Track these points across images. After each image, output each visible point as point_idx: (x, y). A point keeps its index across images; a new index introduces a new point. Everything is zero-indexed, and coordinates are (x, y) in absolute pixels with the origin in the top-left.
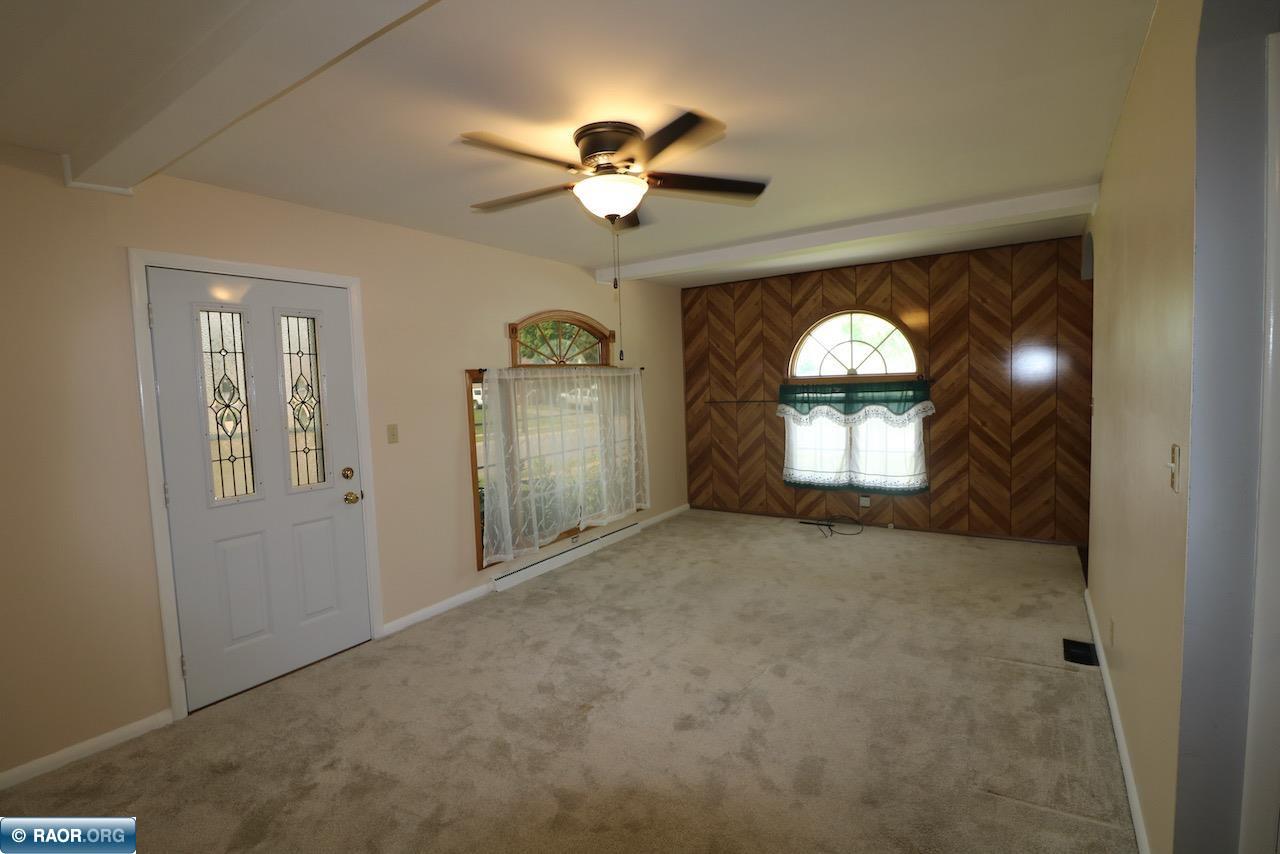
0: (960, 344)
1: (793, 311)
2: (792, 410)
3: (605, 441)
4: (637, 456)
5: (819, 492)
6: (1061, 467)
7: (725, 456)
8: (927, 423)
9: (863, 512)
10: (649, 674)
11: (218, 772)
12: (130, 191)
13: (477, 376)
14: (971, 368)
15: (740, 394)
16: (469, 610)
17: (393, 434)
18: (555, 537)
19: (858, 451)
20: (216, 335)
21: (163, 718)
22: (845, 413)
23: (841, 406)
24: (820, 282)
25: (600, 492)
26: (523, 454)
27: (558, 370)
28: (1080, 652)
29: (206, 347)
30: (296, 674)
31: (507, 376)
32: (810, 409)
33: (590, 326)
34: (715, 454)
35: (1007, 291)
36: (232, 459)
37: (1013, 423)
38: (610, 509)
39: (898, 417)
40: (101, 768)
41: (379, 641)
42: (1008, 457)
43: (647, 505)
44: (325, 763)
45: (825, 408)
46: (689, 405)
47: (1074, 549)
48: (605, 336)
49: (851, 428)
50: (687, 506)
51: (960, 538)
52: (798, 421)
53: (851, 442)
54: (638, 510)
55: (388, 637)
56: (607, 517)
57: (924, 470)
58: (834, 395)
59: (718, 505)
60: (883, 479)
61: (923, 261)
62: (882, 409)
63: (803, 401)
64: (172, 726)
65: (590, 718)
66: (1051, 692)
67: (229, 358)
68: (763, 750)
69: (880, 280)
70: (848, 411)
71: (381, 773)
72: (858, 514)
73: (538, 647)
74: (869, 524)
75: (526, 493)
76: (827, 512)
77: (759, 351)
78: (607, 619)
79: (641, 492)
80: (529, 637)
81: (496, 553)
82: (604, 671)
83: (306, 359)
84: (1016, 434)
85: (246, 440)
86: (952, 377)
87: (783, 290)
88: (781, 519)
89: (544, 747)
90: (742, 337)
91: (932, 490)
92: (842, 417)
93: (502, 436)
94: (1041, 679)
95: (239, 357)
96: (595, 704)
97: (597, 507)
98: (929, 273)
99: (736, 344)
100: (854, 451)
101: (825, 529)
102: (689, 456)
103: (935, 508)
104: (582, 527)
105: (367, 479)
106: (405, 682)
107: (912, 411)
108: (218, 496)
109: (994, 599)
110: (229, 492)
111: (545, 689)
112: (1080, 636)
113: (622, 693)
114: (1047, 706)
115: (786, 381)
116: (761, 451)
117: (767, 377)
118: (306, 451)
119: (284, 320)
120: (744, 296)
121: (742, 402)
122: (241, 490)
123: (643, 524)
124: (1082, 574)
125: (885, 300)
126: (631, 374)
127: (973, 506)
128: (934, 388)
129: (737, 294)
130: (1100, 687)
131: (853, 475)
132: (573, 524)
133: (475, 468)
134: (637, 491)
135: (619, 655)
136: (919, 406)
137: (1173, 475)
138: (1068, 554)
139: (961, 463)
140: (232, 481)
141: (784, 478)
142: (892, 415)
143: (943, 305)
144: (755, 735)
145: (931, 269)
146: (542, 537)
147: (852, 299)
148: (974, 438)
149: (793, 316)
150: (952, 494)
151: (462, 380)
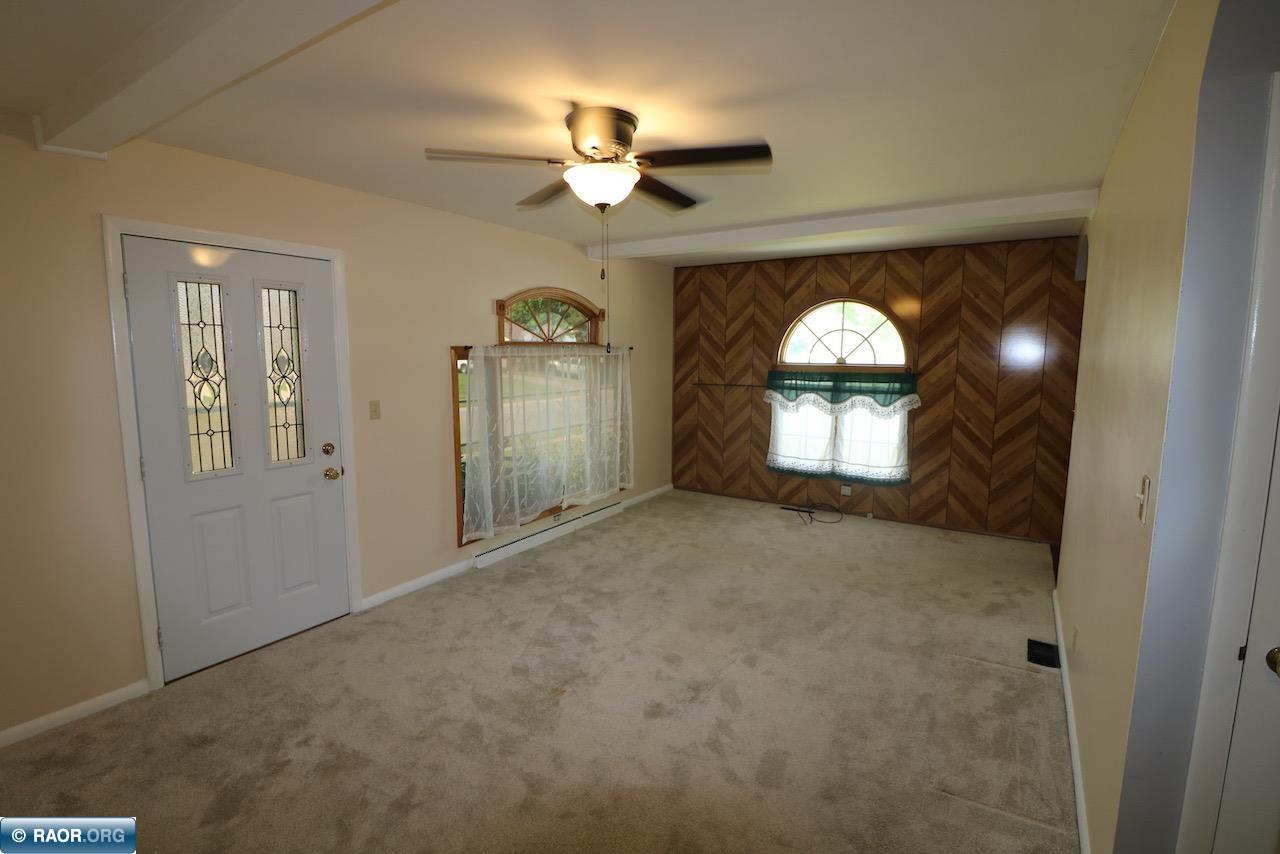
0: (950, 339)
1: (786, 296)
2: (780, 396)
3: (591, 421)
4: (622, 436)
5: (801, 479)
6: (1040, 466)
7: (711, 439)
8: (912, 416)
9: (843, 501)
10: (622, 659)
11: (193, 745)
12: (105, 155)
13: (463, 352)
14: (959, 363)
15: (728, 376)
16: (449, 586)
17: (375, 411)
18: (538, 514)
19: (842, 440)
20: (194, 307)
21: (139, 688)
22: (832, 402)
23: (828, 395)
24: (815, 268)
25: (584, 471)
26: (507, 433)
27: (545, 349)
28: (1043, 654)
29: (184, 319)
30: (273, 646)
31: (493, 354)
32: (797, 396)
33: (581, 304)
34: (700, 435)
35: (1001, 288)
36: (211, 433)
37: (997, 420)
38: (592, 488)
39: (885, 408)
40: (77, 737)
41: (357, 615)
42: (990, 454)
43: (630, 485)
44: (299, 739)
45: (812, 396)
46: (676, 386)
47: (1047, 547)
48: (594, 314)
49: (836, 418)
50: (671, 486)
51: (937, 530)
52: (785, 408)
53: (836, 430)
54: (621, 490)
55: (366, 612)
56: (591, 496)
57: (906, 462)
58: (822, 383)
59: (702, 487)
60: (866, 469)
61: (919, 253)
62: (868, 399)
63: (791, 388)
64: (149, 696)
65: (562, 703)
66: (1011, 693)
67: (208, 330)
68: (729, 740)
69: (876, 269)
70: (835, 400)
71: (354, 751)
72: (838, 501)
73: (514, 627)
74: (850, 512)
75: (509, 471)
76: (809, 500)
77: (749, 336)
78: (585, 601)
79: (625, 472)
80: (506, 616)
81: (476, 531)
82: (579, 655)
83: (287, 332)
84: (999, 432)
85: (225, 413)
86: (940, 371)
87: (777, 275)
88: (761, 504)
89: (516, 730)
90: (734, 318)
91: (913, 481)
92: (829, 405)
93: (487, 413)
94: (1003, 679)
95: (218, 330)
96: (569, 689)
97: (580, 486)
98: (923, 265)
99: (727, 327)
100: (838, 441)
101: (805, 515)
102: (675, 437)
103: (915, 500)
104: (564, 506)
105: (348, 456)
106: (381, 659)
107: (898, 404)
108: (196, 469)
109: (965, 596)
110: (207, 466)
111: (520, 671)
112: (1044, 636)
113: (595, 678)
114: (1005, 707)
115: (775, 366)
116: (746, 436)
117: (756, 362)
118: (286, 426)
119: (265, 292)
120: (737, 278)
121: (730, 385)
122: (219, 464)
123: (626, 503)
124: (1052, 572)
125: (878, 291)
126: (620, 353)
127: (952, 500)
128: (921, 381)
129: (730, 276)
130: (1059, 690)
131: (836, 464)
132: (555, 502)
133: (458, 447)
134: (621, 471)
135: (594, 639)
136: (905, 399)
137: (1142, 505)
138: (1042, 552)
139: (942, 457)
140: (209, 454)
141: (768, 463)
142: (878, 406)
143: (936, 298)
144: (723, 725)
145: (927, 261)
146: (524, 514)
147: (846, 287)
148: (957, 433)
149: (786, 301)
150: (932, 487)
151: (446, 356)
